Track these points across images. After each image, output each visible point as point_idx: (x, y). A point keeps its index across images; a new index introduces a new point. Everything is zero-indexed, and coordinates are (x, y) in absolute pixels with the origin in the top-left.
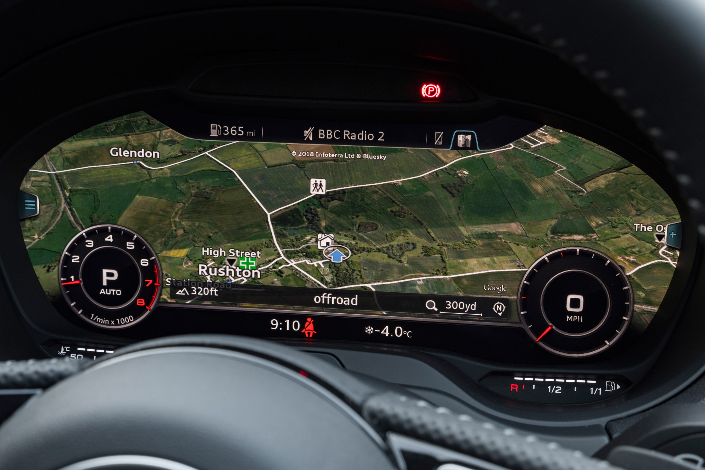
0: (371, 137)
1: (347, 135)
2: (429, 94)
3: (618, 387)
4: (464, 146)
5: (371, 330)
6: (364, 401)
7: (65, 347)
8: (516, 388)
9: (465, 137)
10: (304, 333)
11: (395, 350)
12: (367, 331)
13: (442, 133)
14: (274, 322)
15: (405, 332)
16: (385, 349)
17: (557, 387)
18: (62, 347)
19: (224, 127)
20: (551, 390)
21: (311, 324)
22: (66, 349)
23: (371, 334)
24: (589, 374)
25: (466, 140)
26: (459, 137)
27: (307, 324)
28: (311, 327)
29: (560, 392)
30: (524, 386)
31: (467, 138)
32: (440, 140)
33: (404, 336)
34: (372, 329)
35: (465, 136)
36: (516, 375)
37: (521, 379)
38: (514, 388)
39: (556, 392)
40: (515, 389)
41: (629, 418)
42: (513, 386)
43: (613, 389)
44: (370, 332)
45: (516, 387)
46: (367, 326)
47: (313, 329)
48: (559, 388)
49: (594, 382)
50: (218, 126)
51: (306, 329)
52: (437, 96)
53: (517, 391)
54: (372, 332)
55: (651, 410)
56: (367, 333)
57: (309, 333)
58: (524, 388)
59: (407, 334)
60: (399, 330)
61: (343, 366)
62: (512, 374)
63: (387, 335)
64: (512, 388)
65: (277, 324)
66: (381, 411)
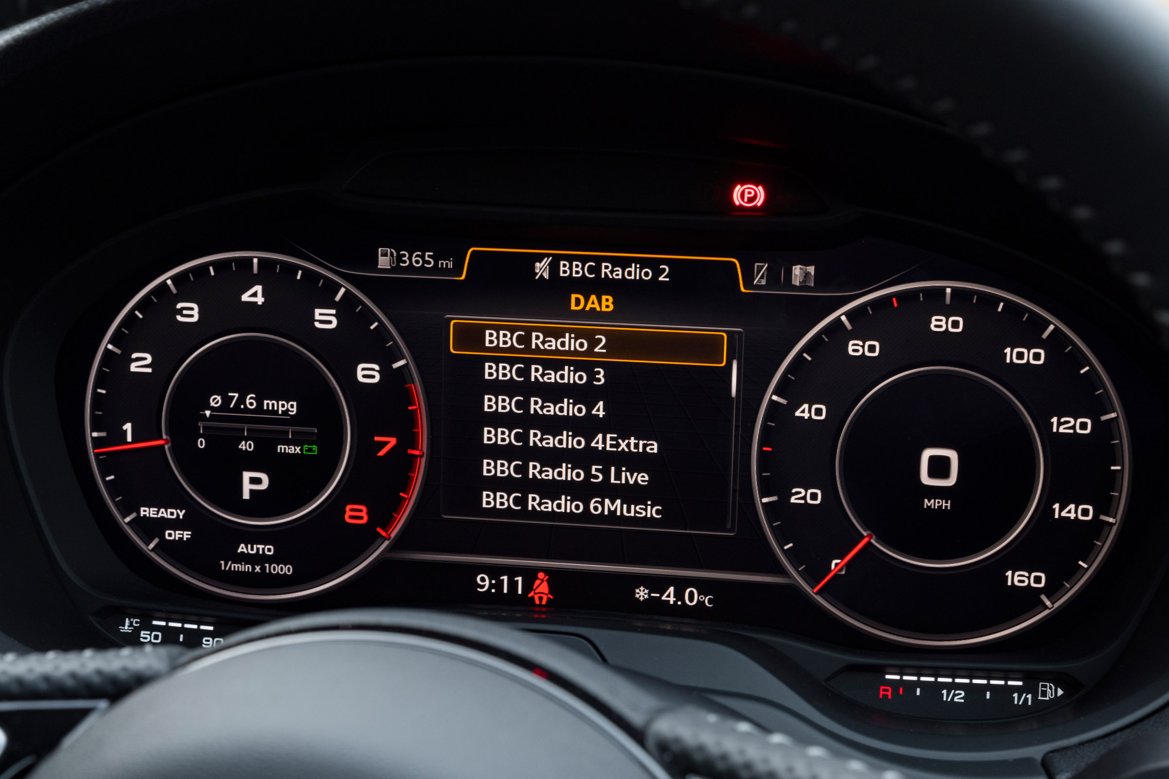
0: (647, 274)
1: (607, 271)
2: (746, 200)
3: (1060, 692)
4: (803, 284)
5: (645, 594)
6: (649, 722)
7: (132, 620)
8: (889, 693)
9: (804, 269)
10: (533, 597)
11: (685, 629)
12: (637, 596)
13: (766, 265)
14: (483, 580)
15: (702, 598)
16: (669, 627)
17: (957, 692)
18: (127, 619)
19: (401, 253)
20: (947, 698)
21: (545, 584)
22: (133, 622)
23: (645, 600)
24: (1012, 671)
25: (807, 275)
26: (795, 269)
27: (537, 582)
28: (544, 588)
29: (962, 701)
30: (901, 689)
31: (808, 270)
32: (762, 277)
33: (700, 603)
34: (646, 591)
35: (805, 267)
36: (889, 671)
37: (897, 677)
38: (886, 692)
39: (956, 699)
40: (888, 695)
41: (1081, 746)
42: (884, 690)
43: (1052, 696)
44: (644, 597)
45: (888, 690)
46: (638, 587)
47: (547, 591)
48: (961, 694)
49: (1020, 683)
50: (392, 253)
51: (536, 591)
52: (759, 204)
53: (890, 697)
54: (646, 596)
55: (1119, 733)
56: (638, 599)
57: (541, 599)
58: (901, 693)
59: (705, 600)
60: (691, 595)
61: (604, 660)
62: (883, 670)
63: (672, 603)
64: (882, 693)
65: (487, 583)
66: (677, 740)
